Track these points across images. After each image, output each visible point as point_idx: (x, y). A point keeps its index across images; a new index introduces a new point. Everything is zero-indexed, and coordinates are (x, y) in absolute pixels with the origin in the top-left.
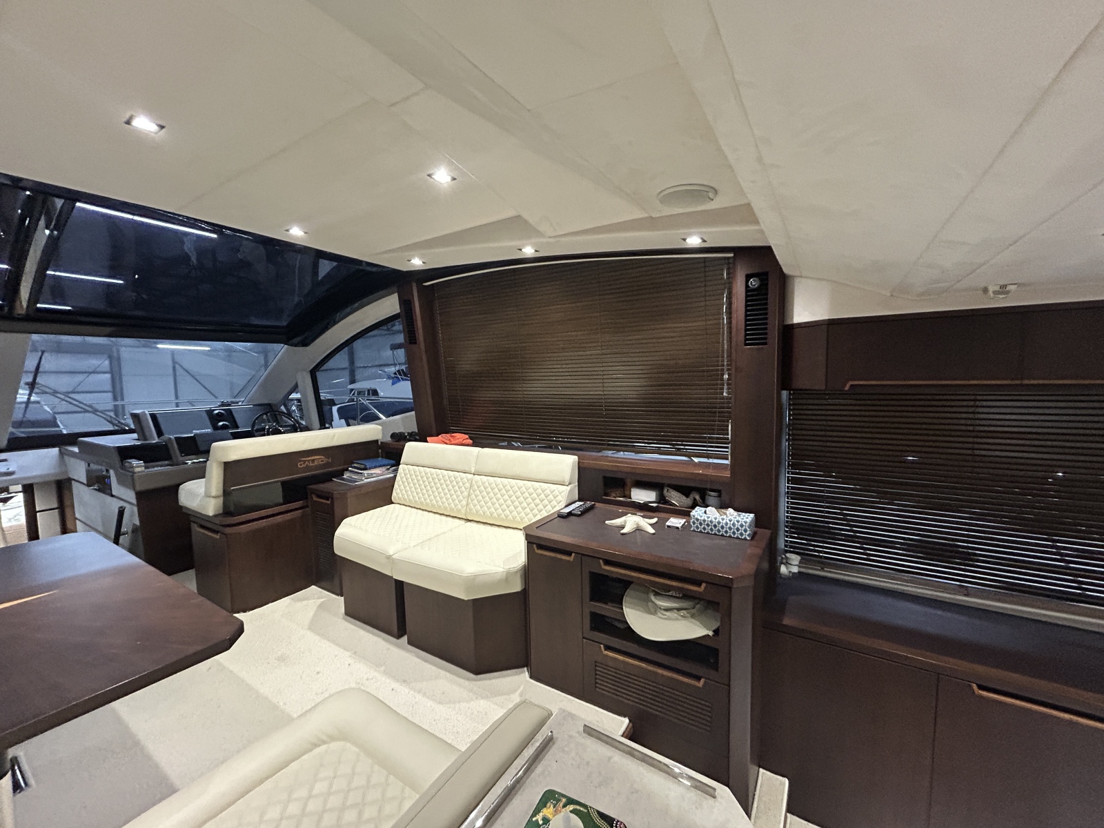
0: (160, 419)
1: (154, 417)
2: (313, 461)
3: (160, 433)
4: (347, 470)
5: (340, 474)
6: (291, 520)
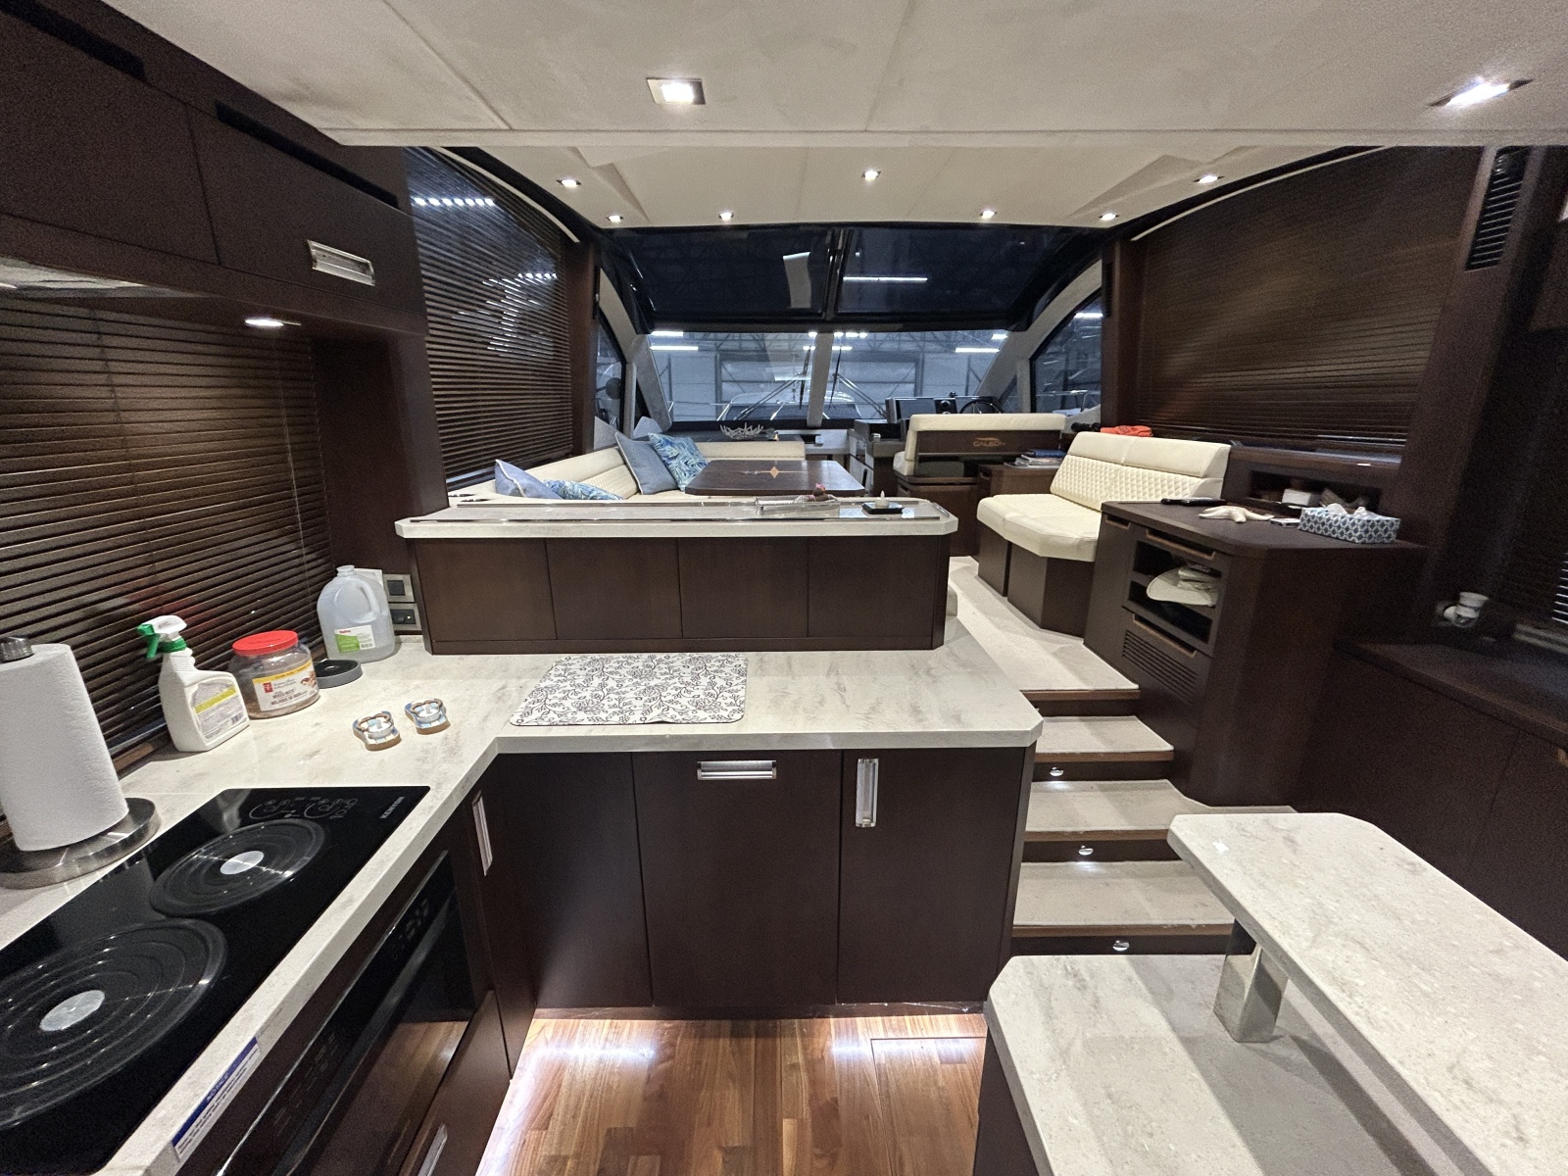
0: (901, 406)
1: (897, 402)
2: (988, 442)
3: (899, 417)
4: (1019, 456)
5: (1011, 459)
6: (962, 492)
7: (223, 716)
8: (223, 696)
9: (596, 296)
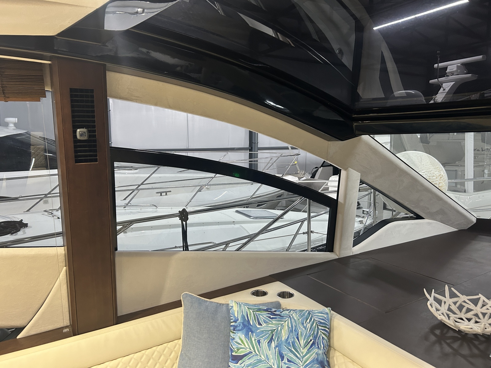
9: (78, 130)
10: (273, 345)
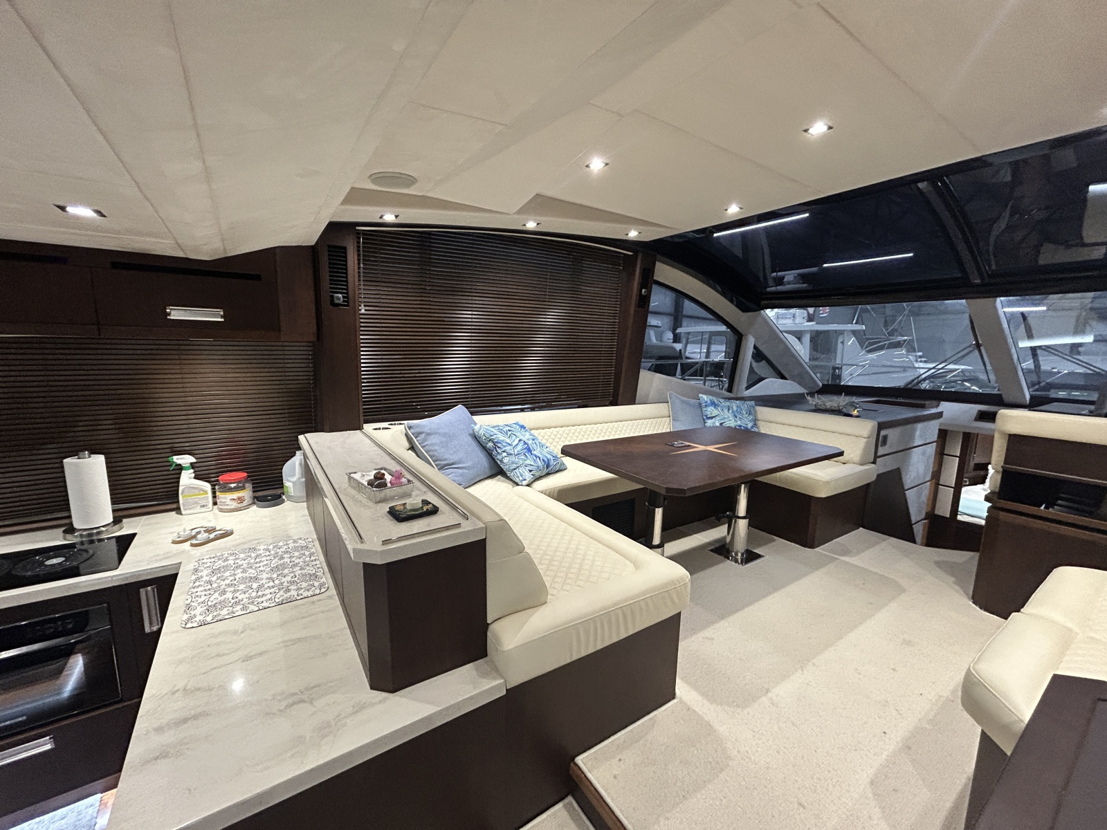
7: (196, 503)
8: (199, 495)
9: (643, 290)
10: (730, 411)
